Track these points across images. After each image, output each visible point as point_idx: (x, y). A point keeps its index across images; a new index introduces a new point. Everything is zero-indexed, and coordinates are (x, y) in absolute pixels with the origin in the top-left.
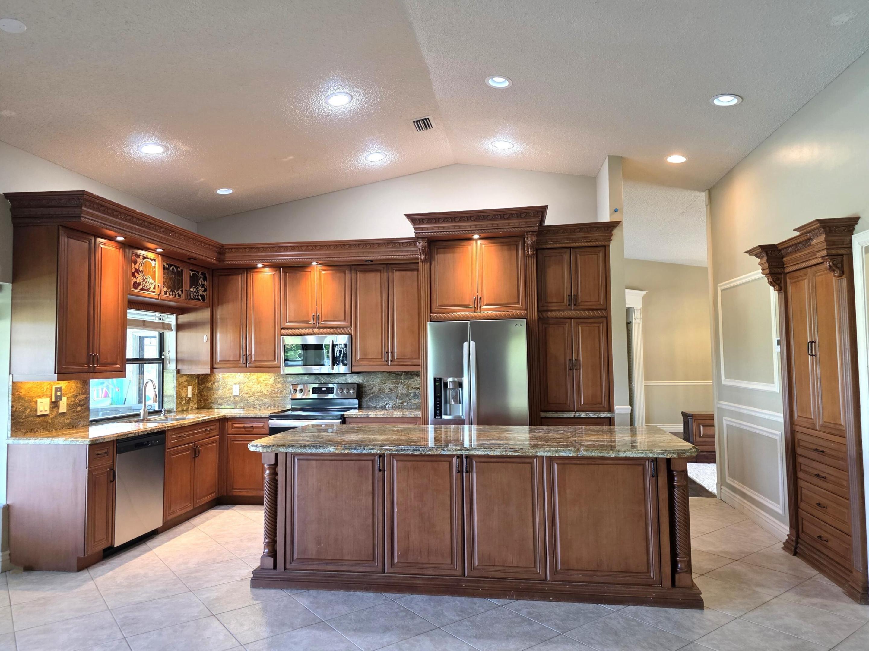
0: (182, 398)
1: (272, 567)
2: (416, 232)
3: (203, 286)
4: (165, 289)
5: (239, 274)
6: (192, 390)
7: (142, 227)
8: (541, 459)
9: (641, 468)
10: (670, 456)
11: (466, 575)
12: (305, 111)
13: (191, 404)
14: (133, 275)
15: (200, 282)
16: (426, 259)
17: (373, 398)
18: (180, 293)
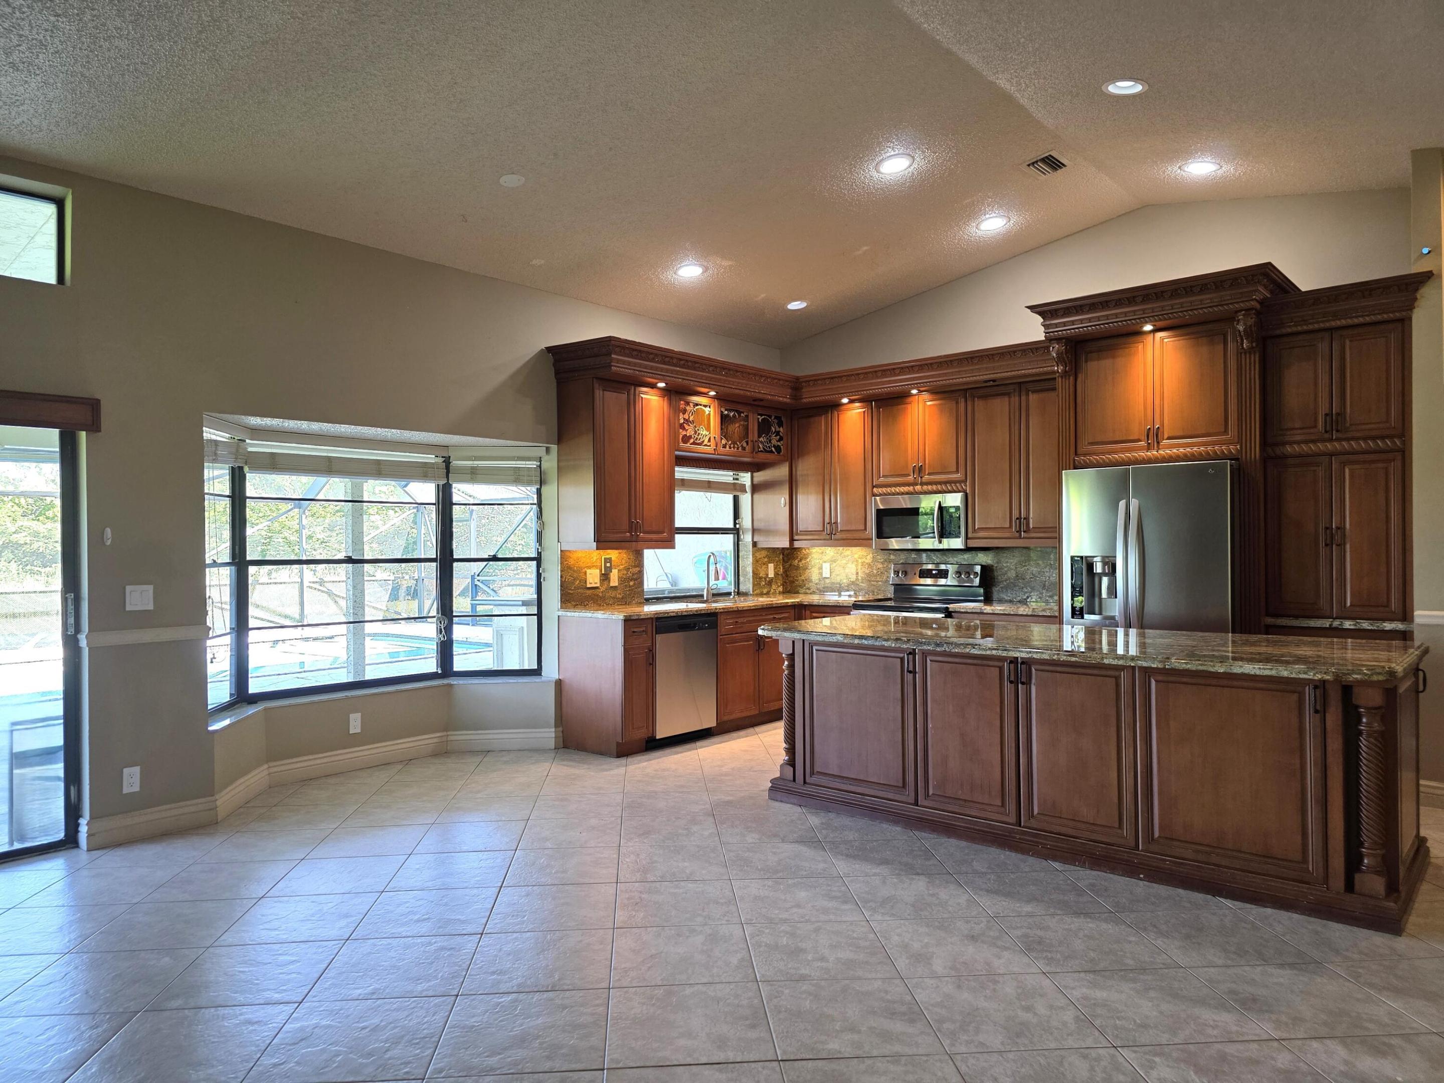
0: (760, 578)
1: (792, 779)
2: (1047, 331)
3: (778, 433)
4: (724, 442)
5: (821, 415)
6: (775, 568)
7: (686, 368)
8: (1131, 671)
9: (1295, 697)
10: (1320, 677)
11: (1022, 824)
12: (855, 189)
13: (774, 587)
14: (682, 426)
15: (773, 429)
16: (1066, 372)
17: (1007, 588)
18: (745, 445)
